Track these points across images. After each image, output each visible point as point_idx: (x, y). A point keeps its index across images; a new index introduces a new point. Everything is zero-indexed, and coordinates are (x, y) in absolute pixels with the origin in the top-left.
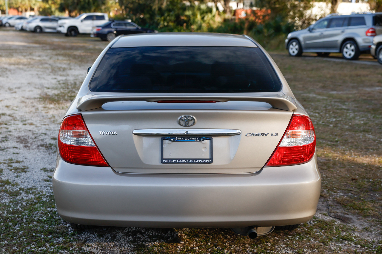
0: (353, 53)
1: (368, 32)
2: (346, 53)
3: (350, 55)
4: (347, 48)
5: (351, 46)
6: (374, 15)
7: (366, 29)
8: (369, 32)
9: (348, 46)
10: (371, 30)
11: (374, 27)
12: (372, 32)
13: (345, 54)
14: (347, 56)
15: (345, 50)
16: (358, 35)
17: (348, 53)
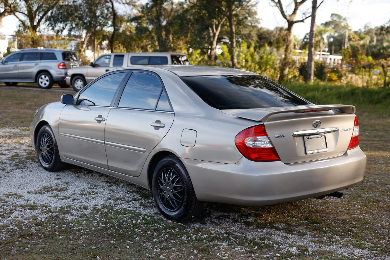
0: (48, 83)
1: (59, 65)
2: (42, 82)
3: (45, 84)
4: (42, 78)
5: (45, 77)
6: (62, 52)
7: (58, 63)
8: (61, 66)
9: (43, 76)
10: (62, 64)
11: (64, 61)
12: (63, 65)
13: (40, 83)
14: (43, 85)
15: (40, 80)
16: (51, 68)
17: (43, 83)
